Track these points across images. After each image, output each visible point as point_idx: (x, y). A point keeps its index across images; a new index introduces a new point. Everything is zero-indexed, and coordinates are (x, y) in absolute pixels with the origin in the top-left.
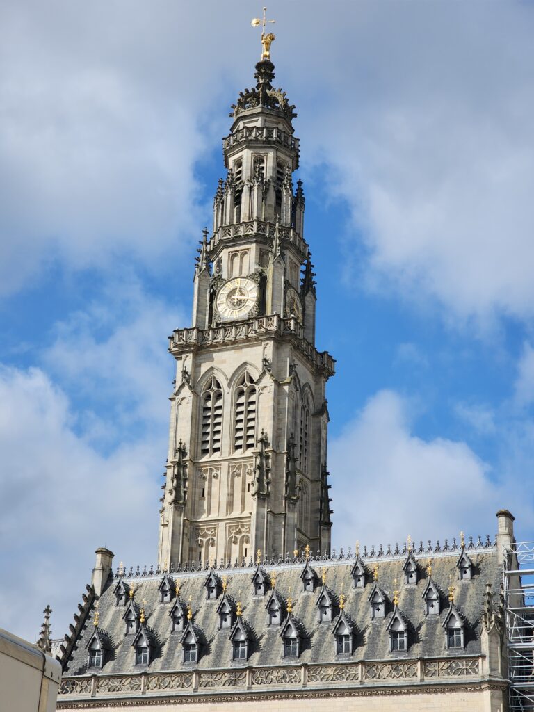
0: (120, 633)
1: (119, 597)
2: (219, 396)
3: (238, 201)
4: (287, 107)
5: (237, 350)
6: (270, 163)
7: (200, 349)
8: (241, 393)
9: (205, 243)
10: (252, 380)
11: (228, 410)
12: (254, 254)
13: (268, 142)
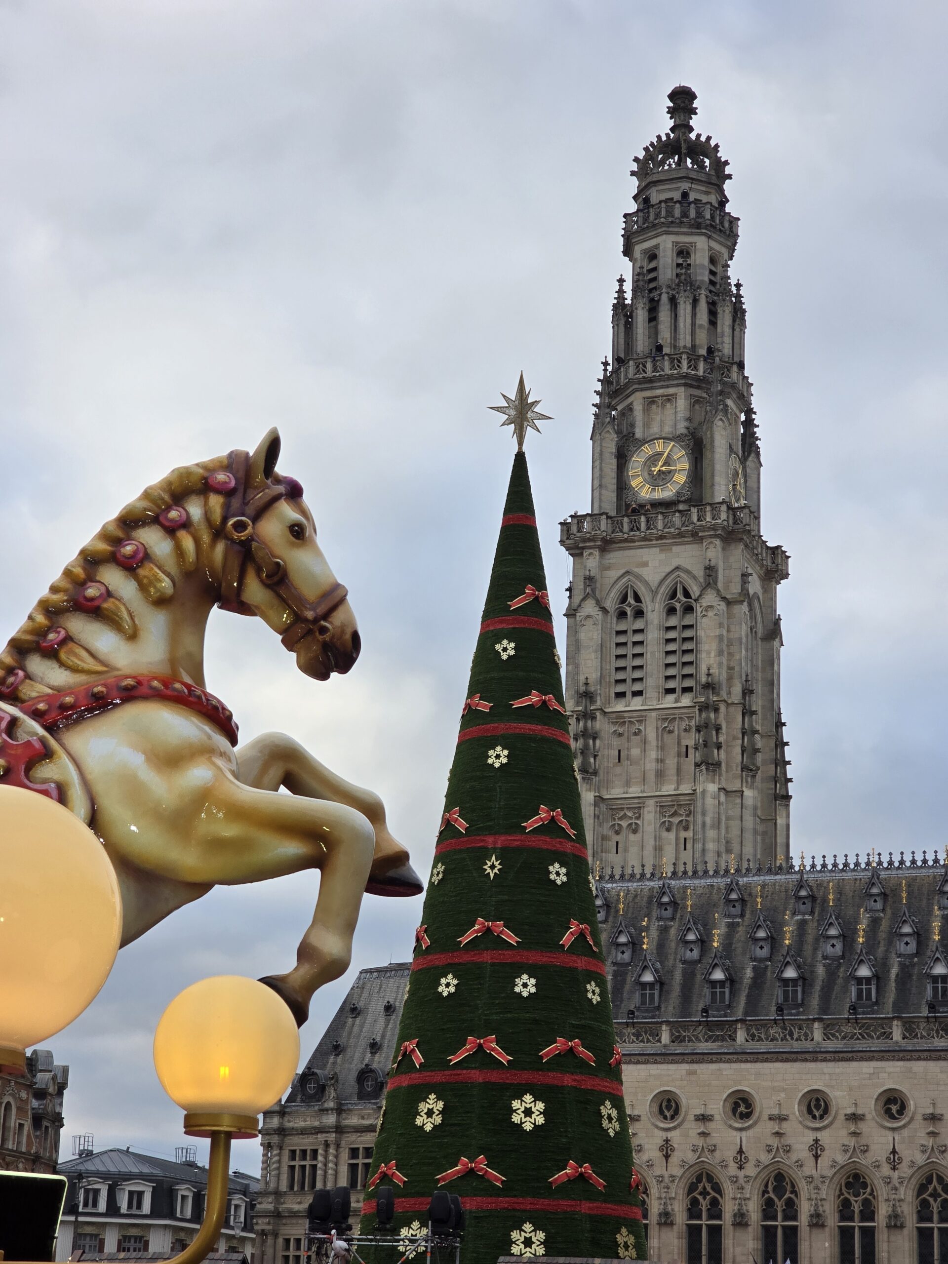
2: (640, 614)
3: (653, 318)
4: (720, 165)
5: (664, 548)
6: (700, 258)
7: (606, 545)
8: (671, 611)
9: (605, 381)
10: (687, 594)
11: (653, 636)
12: (682, 403)
13: (697, 226)
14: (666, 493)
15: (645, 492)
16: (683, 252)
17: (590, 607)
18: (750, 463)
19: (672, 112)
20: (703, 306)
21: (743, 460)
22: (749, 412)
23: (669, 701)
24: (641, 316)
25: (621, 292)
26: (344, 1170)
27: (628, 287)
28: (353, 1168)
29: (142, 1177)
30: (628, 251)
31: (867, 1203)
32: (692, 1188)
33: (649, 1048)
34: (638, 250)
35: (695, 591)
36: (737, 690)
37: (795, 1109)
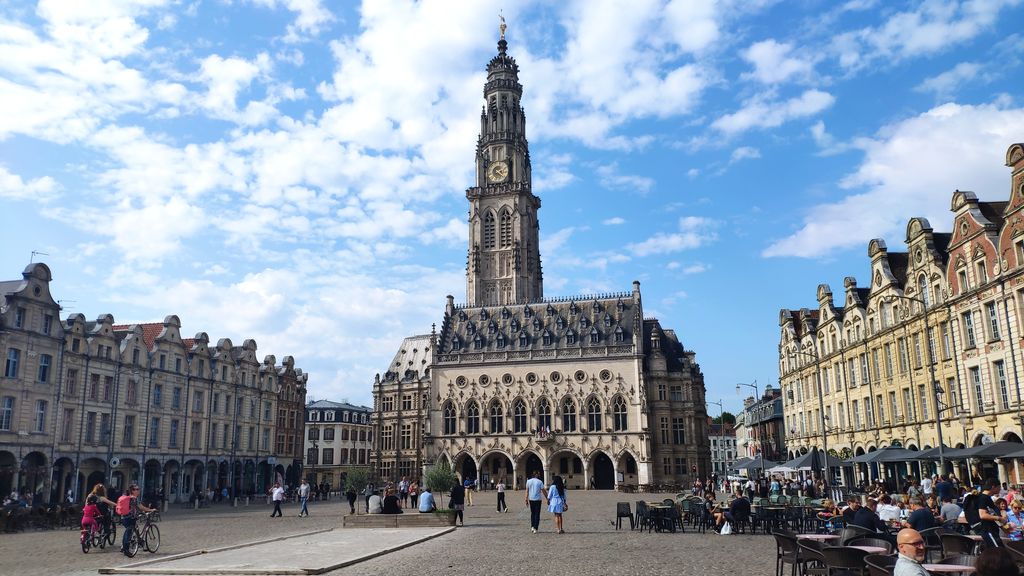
0: (465, 334)
1: (461, 318)
2: (493, 220)
3: (495, 119)
4: (516, 67)
5: (501, 198)
6: (510, 99)
7: (482, 197)
8: (503, 219)
9: (480, 142)
10: (508, 213)
11: (497, 227)
12: (505, 149)
13: (509, 88)
14: (502, 180)
15: (494, 179)
16: (504, 97)
17: (478, 219)
18: (528, 170)
19: (499, 48)
20: (511, 115)
21: (525, 169)
22: (527, 152)
23: (503, 249)
24: (491, 119)
25: (484, 111)
26: (402, 404)
27: (486, 109)
28: (405, 403)
29: (331, 409)
30: (486, 97)
31: (572, 407)
32: (516, 404)
33: (501, 360)
34: (489, 96)
35: (511, 212)
36: (525, 244)
37: (548, 378)
